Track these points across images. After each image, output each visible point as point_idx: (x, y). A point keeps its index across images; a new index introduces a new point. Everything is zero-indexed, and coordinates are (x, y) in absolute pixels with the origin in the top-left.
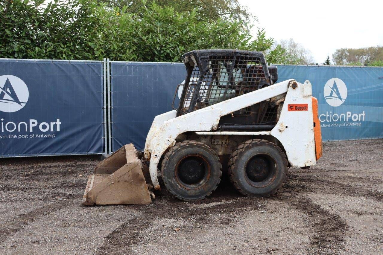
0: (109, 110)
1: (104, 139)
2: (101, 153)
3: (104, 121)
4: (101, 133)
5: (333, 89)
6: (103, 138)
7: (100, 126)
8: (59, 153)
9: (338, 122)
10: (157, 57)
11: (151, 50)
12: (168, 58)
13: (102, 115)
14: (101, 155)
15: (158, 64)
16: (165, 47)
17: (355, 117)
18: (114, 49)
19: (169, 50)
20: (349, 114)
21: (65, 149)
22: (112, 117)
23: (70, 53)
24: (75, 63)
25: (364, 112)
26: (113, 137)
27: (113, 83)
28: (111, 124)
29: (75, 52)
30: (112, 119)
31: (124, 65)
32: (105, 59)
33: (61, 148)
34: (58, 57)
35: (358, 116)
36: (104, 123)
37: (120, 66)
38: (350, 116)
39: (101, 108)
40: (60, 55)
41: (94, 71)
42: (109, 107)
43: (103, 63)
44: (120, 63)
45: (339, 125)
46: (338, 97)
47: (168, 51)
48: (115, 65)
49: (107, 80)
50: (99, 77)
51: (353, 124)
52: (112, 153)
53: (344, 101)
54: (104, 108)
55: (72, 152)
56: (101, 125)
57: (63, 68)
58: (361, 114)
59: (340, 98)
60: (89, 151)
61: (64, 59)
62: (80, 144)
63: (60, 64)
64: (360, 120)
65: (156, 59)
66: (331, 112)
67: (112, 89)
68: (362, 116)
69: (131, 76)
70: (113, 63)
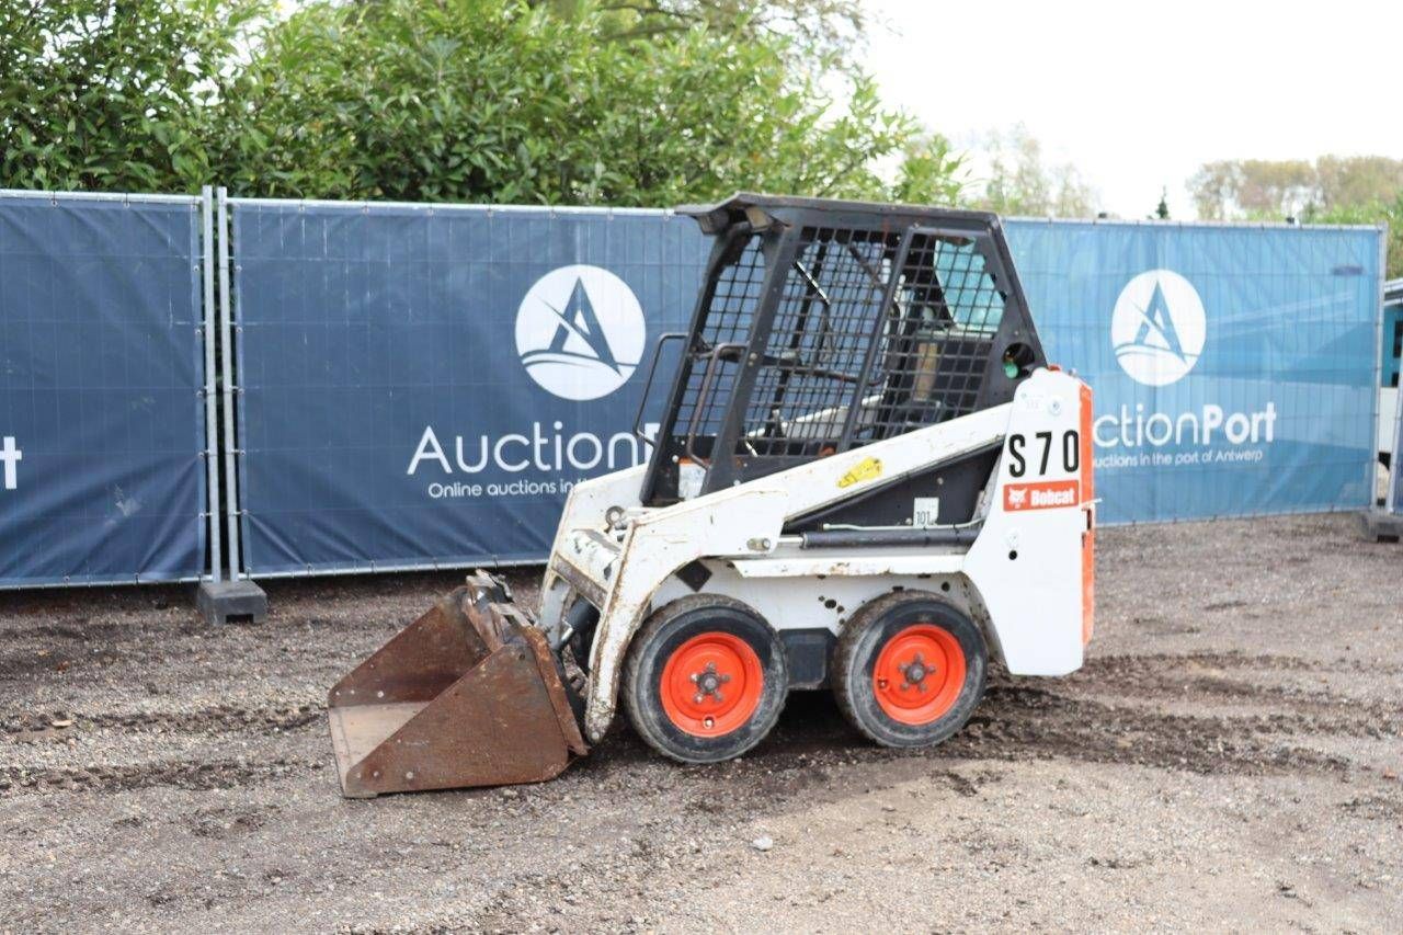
0: (228, 399)
1: (208, 519)
2: (196, 579)
3: (207, 447)
4: (194, 494)
5: (1150, 314)
6: (202, 514)
7: (192, 469)
8: (17, 579)
9: (1171, 448)
10: (430, 185)
11: (408, 153)
12: (477, 186)
13: (200, 423)
14: (196, 585)
15: (435, 210)
16: (466, 141)
17: (1237, 429)
18: (254, 148)
19: (482, 153)
20: (1213, 417)
21: (39, 561)
22: (242, 429)
23: (66, 164)
24: (82, 206)
25: (1270, 406)
26: (245, 511)
27: (243, 291)
28: (236, 456)
29: (87, 160)
30: (242, 440)
31: (288, 214)
32: (208, 190)
33: (24, 559)
34: (16, 178)
35: (1250, 420)
36: (206, 457)
37: (272, 216)
38: (1215, 424)
39: (193, 392)
40: (23, 172)
41: (164, 242)
42: (228, 387)
43: (200, 207)
44: (269, 208)
45: (1174, 460)
46: (1167, 345)
47: (478, 160)
48: (249, 215)
49: (216, 278)
50: (186, 265)
51: (1231, 455)
52: (243, 576)
53: (1191, 362)
54: (205, 394)
55: (70, 574)
56: (195, 463)
57: (25, 226)
58: (1261, 416)
59: (1177, 349)
60: (145, 569)
61: (39, 186)
62: (106, 540)
63: (12, 208)
64: (1255, 439)
65: (424, 189)
66: (1140, 407)
67: (239, 315)
68: (1262, 424)
69: (319, 259)
70: (241, 205)
